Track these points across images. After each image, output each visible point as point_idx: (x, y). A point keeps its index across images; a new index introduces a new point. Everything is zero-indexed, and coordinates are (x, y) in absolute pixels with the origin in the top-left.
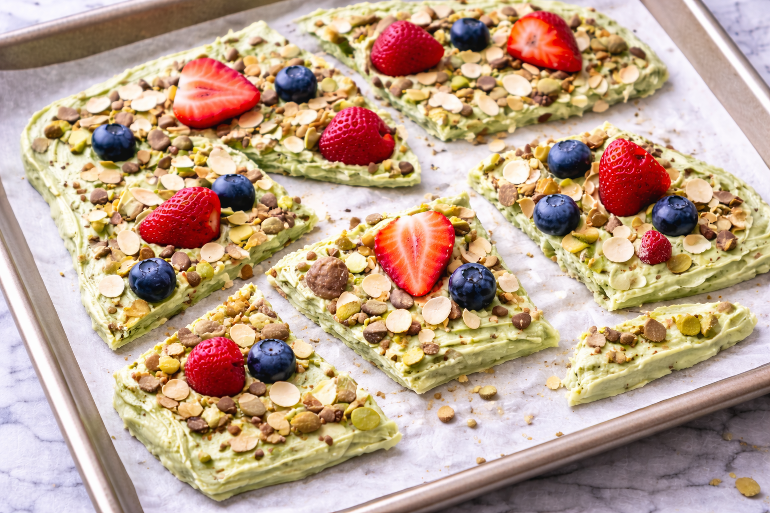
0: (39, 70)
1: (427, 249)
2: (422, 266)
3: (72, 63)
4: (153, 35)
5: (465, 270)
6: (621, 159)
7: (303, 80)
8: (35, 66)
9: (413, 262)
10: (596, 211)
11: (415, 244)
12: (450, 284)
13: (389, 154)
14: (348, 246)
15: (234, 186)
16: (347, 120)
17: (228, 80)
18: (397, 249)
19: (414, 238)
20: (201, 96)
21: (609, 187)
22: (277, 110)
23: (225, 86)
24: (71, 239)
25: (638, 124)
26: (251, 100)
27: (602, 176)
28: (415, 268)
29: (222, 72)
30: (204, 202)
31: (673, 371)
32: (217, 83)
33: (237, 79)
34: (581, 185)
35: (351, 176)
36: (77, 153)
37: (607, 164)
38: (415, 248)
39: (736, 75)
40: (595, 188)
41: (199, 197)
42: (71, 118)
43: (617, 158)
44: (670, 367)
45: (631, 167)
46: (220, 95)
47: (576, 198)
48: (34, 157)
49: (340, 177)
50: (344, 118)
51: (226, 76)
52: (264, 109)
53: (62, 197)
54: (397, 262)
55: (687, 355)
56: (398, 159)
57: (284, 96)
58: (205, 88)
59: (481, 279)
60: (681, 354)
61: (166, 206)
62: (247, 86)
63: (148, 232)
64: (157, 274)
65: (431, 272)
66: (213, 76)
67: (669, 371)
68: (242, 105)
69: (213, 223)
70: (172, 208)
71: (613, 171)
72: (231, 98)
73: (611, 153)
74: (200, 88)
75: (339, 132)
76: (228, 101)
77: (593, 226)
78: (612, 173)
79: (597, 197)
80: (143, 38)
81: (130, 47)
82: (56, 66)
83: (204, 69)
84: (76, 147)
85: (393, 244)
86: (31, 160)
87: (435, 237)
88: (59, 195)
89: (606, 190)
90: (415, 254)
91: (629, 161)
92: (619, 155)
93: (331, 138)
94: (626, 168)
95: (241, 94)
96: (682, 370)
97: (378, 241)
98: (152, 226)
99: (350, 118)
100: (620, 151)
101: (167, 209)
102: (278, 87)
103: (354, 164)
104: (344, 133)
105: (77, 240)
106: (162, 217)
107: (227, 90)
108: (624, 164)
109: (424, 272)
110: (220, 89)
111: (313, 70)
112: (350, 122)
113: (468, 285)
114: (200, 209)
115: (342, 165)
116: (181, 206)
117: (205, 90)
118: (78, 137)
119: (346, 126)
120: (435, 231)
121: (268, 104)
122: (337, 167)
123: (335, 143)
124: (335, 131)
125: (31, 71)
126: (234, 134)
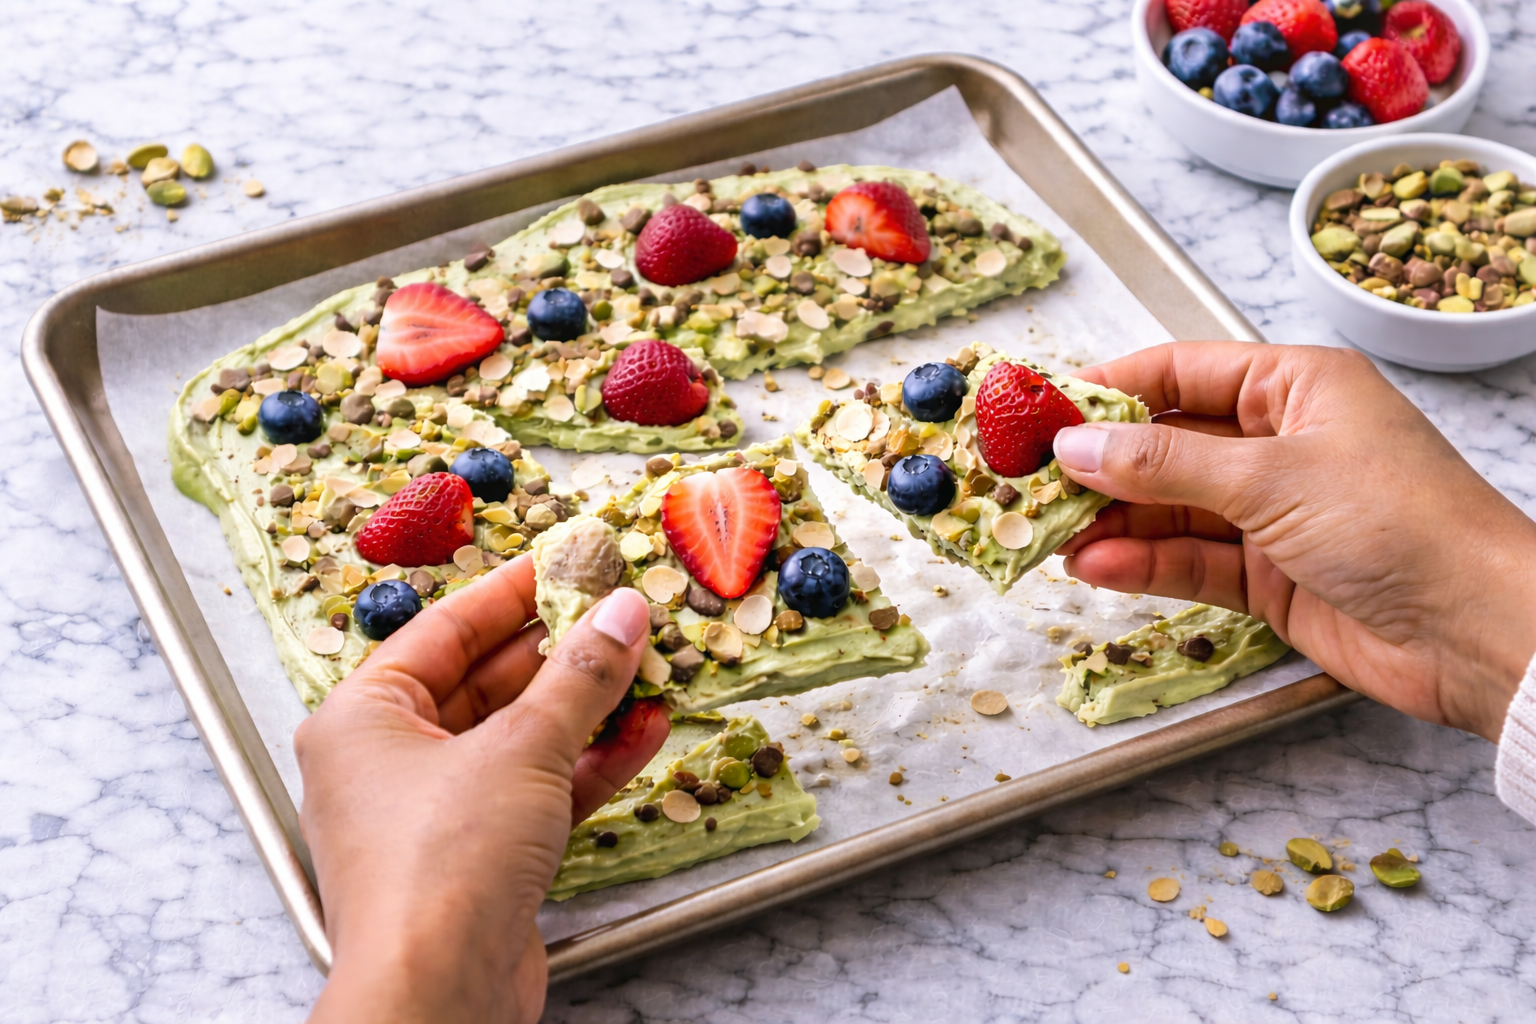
0: (183, 315)
1: (741, 526)
2: (735, 553)
3: (231, 304)
4: (345, 261)
5: (802, 560)
6: (1006, 396)
7: (570, 308)
8: (178, 309)
9: (720, 547)
10: (976, 472)
11: (722, 519)
12: (781, 580)
13: (702, 409)
14: (620, 522)
15: (484, 466)
16: (641, 359)
17: (454, 313)
18: (694, 525)
19: (720, 511)
20: (417, 337)
21: (993, 434)
22: (532, 352)
23: (450, 321)
24: (254, 567)
25: (1034, 343)
26: (490, 339)
27: (981, 418)
28: (726, 557)
29: (444, 301)
30: (451, 494)
31: (1160, 707)
32: (438, 318)
33: (466, 310)
34: (950, 433)
35: (650, 444)
36: (246, 432)
37: (986, 404)
38: (722, 525)
39: (1167, 270)
40: (972, 437)
41: (442, 490)
42: (240, 384)
43: (1002, 392)
44: (1155, 701)
45: (1022, 405)
46: (444, 335)
47: (944, 457)
48: (191, 442)
49: (632, 445)
50: (636, 356)
51: (452, 306)
52: (511, 349)
53: (236, 503)
54: (696, 547)
55: (1182, 684)
56: (715, 415)
57: (542, 331)
58: (421, 326)
59: (829, 571)
60: (1169, 683)
61: (396, 505)
62: (484, 320)
63: (372, 547)
64: (397, 604)
65: (750, 562)
66: (433, 308)
67: (1153, 710)
68: (478, 348)
69: (466, 526)
70: (405, 508)
71: (998, 412)
72: (460, 338)
73: (992, 384)
74: (414, 325)
75: (630, 377)
76: (460, 343)
77: (973, 495)
78: (996, 414)
79: (975, 447)
80: (330, 267)
81: (312, 280)
82: (208, 309)
83: (417, 302)
84: (245, 424)
85: (690, 516)
86: (188, 447)
87: (752, 509)
88: (232, 501)
89: (989, 438)
90: (724, 534)
91: (1019, 396)
92: (1004, 387)
93: (620, 386)
94: (1016, 407)
95: (477, 332)
96: (1173, 706)
97: (666, 511)
98: (376, 537)
99: (646, 355)
100: (1006, 381)
101: (397, 510)
102: (532, 318)
103: (651, 424)
104: (639, 378)
105: (264, 568)
106: (391, 522)
107: (453, 327)
108: (1013, 400)
109: (738, 561)
110: (444, 326)
111: (581, 294)
112: (644, 362)
113: (811, 582)
114: (446, 503)
115: (634, 426)
116: (417, 503)
117: (422, 332)
118: (247, 410)
119: (641, 368)
120: (751, 500)
121: (517, 343)
122: (628, 432)
123: (626, 393)
124: (625, 376)
125: (171, 316)
126: (474, 391)
